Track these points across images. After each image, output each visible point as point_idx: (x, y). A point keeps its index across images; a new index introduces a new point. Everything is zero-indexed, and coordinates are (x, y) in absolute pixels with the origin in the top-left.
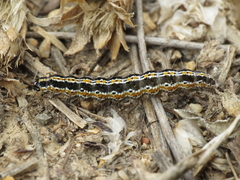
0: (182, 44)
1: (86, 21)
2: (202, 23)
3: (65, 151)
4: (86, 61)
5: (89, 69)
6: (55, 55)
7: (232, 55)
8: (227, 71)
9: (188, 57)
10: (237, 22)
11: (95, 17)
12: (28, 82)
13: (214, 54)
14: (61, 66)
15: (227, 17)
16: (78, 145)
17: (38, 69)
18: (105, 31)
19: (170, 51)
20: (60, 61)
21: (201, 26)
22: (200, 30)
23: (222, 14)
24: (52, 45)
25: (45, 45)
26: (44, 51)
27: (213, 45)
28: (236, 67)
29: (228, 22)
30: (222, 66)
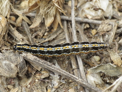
0: (90, 21)
1: (41, 11)
2: (100, 9)
3: (30, 84)
4: (40, 31)
5: (42, 35)
6: (24, 25)
7: (116, 28)
8: (113, 38)
9: (93, 27)
10: (118, 8)
11: (46, 9)
12: (11, 42)
13: (106, 28)
14: (28, 33)
15: (113, 4)
16: (37, 80)
17: (16, 35)
18: (51, 16)
19: (84, 24)
20: (27, 29)
21: (100, 11)
22: (99, 13)
23: (110, 3)
24: (23, 20)
25: (19, 20)
26: (19, 23)
27: (106, 23)
28: (117, 34)
29: (114, 7)
30: (110, 34)
